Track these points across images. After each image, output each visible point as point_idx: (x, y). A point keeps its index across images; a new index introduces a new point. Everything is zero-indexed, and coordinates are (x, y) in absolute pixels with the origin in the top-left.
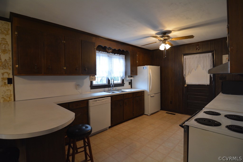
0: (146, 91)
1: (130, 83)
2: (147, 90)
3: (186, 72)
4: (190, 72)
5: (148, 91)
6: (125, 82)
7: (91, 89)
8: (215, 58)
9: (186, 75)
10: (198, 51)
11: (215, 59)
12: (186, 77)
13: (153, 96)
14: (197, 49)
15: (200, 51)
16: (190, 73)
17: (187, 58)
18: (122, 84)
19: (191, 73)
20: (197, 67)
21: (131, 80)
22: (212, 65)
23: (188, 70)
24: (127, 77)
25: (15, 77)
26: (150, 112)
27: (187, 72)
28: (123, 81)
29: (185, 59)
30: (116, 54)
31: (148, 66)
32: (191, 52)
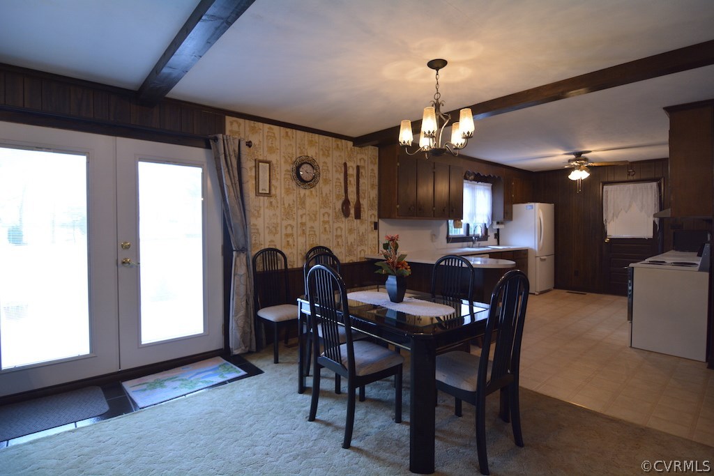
0: (532, 249)
1: (497, 236)
2: (534, 248)
3: (608, 214)
4: (615, 215)
5: (537, 249)
6: (489, 234)
7: (448, 242)
8: (662, 191)
9: (608, 221)
10: (631, 178)
11: (663, 193)
12: (608, 223)
13: (545, 260)
14: (629, 175)
15: (635, 178)
16: (615, 218)
17: (610, 190)
18: (485, 237)
19: (617, 217)
20: (630, 206)
21: (498, 230)
22: (658, 207)
23: (612, 212)
24: (495, 223)
25: (380, 220)
26: (539, 290)
27: (610, 215)
28: (486, 230)
29: (607, 191)
30: (480, 183)
31: (537, 204)
32: (617, 179)
